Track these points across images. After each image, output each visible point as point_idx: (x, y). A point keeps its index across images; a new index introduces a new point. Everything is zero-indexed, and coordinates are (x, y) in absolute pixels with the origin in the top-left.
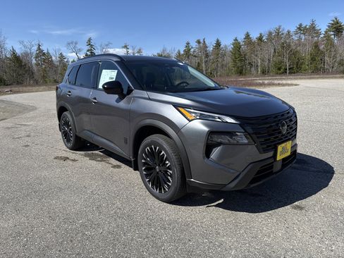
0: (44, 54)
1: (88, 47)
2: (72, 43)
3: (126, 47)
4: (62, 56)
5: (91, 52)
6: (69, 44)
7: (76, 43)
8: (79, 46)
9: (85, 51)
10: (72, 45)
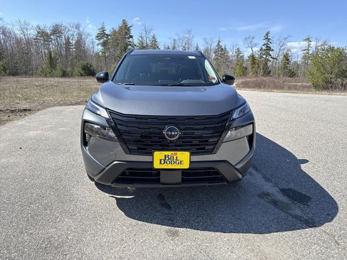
0: (222, 49)
1: (265, 42)
2: (249, 38)
3: (308, 40)
4: (238, 51)
5: (267, 47)
6: (246, 39)
7: (253, 38)
8: (255, 41)
9: (261, 45)
10: (249, 40)
